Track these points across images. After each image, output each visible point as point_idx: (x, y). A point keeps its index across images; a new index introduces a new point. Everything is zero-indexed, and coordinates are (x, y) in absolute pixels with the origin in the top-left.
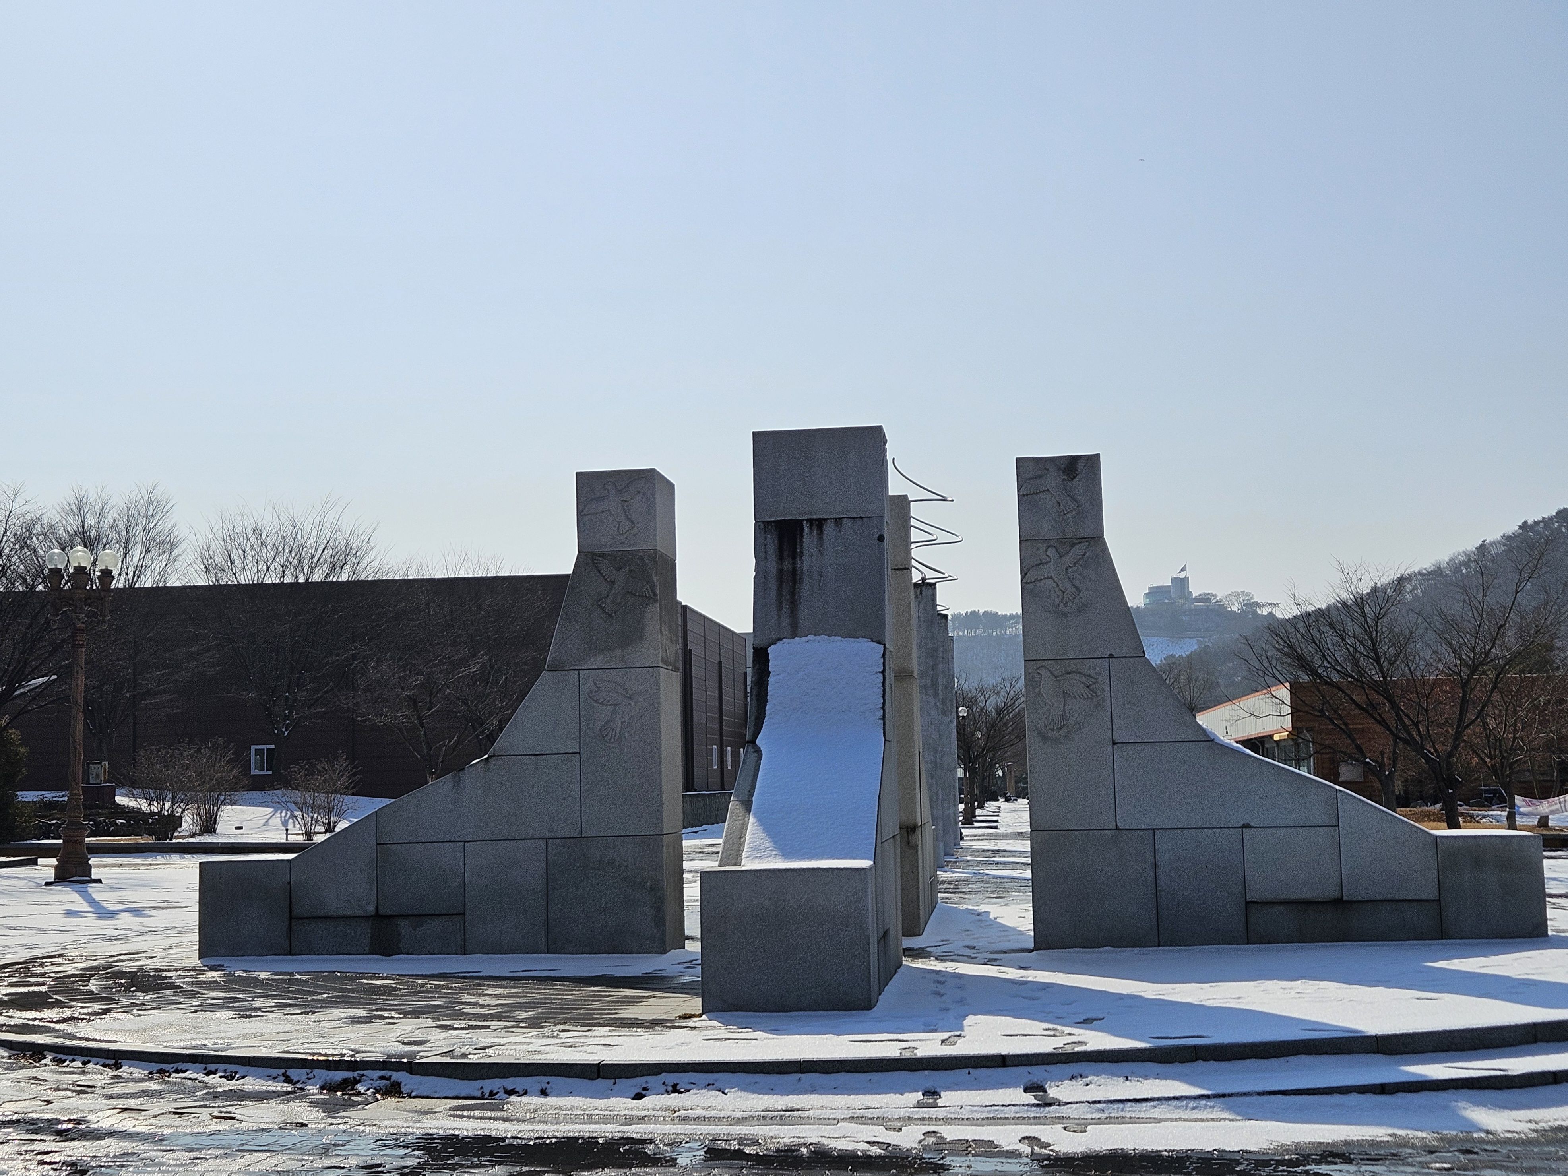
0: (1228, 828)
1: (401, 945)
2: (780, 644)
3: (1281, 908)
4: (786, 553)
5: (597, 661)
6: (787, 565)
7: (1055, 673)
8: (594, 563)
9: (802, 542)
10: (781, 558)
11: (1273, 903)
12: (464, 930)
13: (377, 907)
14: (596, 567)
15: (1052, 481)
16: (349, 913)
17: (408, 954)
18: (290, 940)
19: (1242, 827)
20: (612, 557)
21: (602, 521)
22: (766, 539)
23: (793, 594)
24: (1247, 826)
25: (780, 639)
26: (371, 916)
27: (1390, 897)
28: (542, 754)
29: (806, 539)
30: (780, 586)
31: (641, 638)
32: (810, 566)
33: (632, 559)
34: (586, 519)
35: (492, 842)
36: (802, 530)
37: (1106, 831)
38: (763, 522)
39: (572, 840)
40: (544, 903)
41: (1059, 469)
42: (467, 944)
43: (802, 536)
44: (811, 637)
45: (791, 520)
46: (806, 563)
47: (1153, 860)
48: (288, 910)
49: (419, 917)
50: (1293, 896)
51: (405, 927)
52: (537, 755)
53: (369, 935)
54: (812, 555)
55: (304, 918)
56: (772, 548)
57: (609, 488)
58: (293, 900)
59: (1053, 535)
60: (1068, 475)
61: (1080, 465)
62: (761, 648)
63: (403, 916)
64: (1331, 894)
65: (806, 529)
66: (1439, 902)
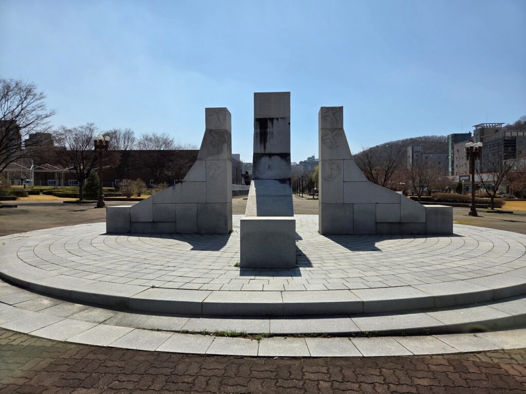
0: (372, 204)
5: (211, 158)
6: (263, 131)
7: (329, 164)
8: (210, 133)
10: (261, 128)
11: (383, 223)
12: (176, 226)
13: (153, 220)
15: (330, 113)
16: (146, 221)
18: (130, 228)
19: (376, 203)
20: (215, 131)
21: (212, 121)
22: (257, 123)
23: (265, 138)
27: (413, 222)
28: (196, 182)
29: (268, 124)
30: (261, 136)
31: (222, 152)
33: (220, 131)
35: (183, 204)
36: (267, 121)
37: (341, 204)
38: (257, 118)
39: (204, 204)
40: (196, 220)
41: (332, 110)
45: (264, 118)
46: (268, 130)
47: (353, 211)
49: (164, 222)
50: (388, 221)
51: (160, 225)
53: (151, 227)
54: (270, 128)
55: (134, 222)
56: (259, 126)
57: (214, 112)
58: (131, 218)
59: (330, 127)
63: (160, 222)
64: (398, 221)
65: (269, 121)
66: (426, 223)
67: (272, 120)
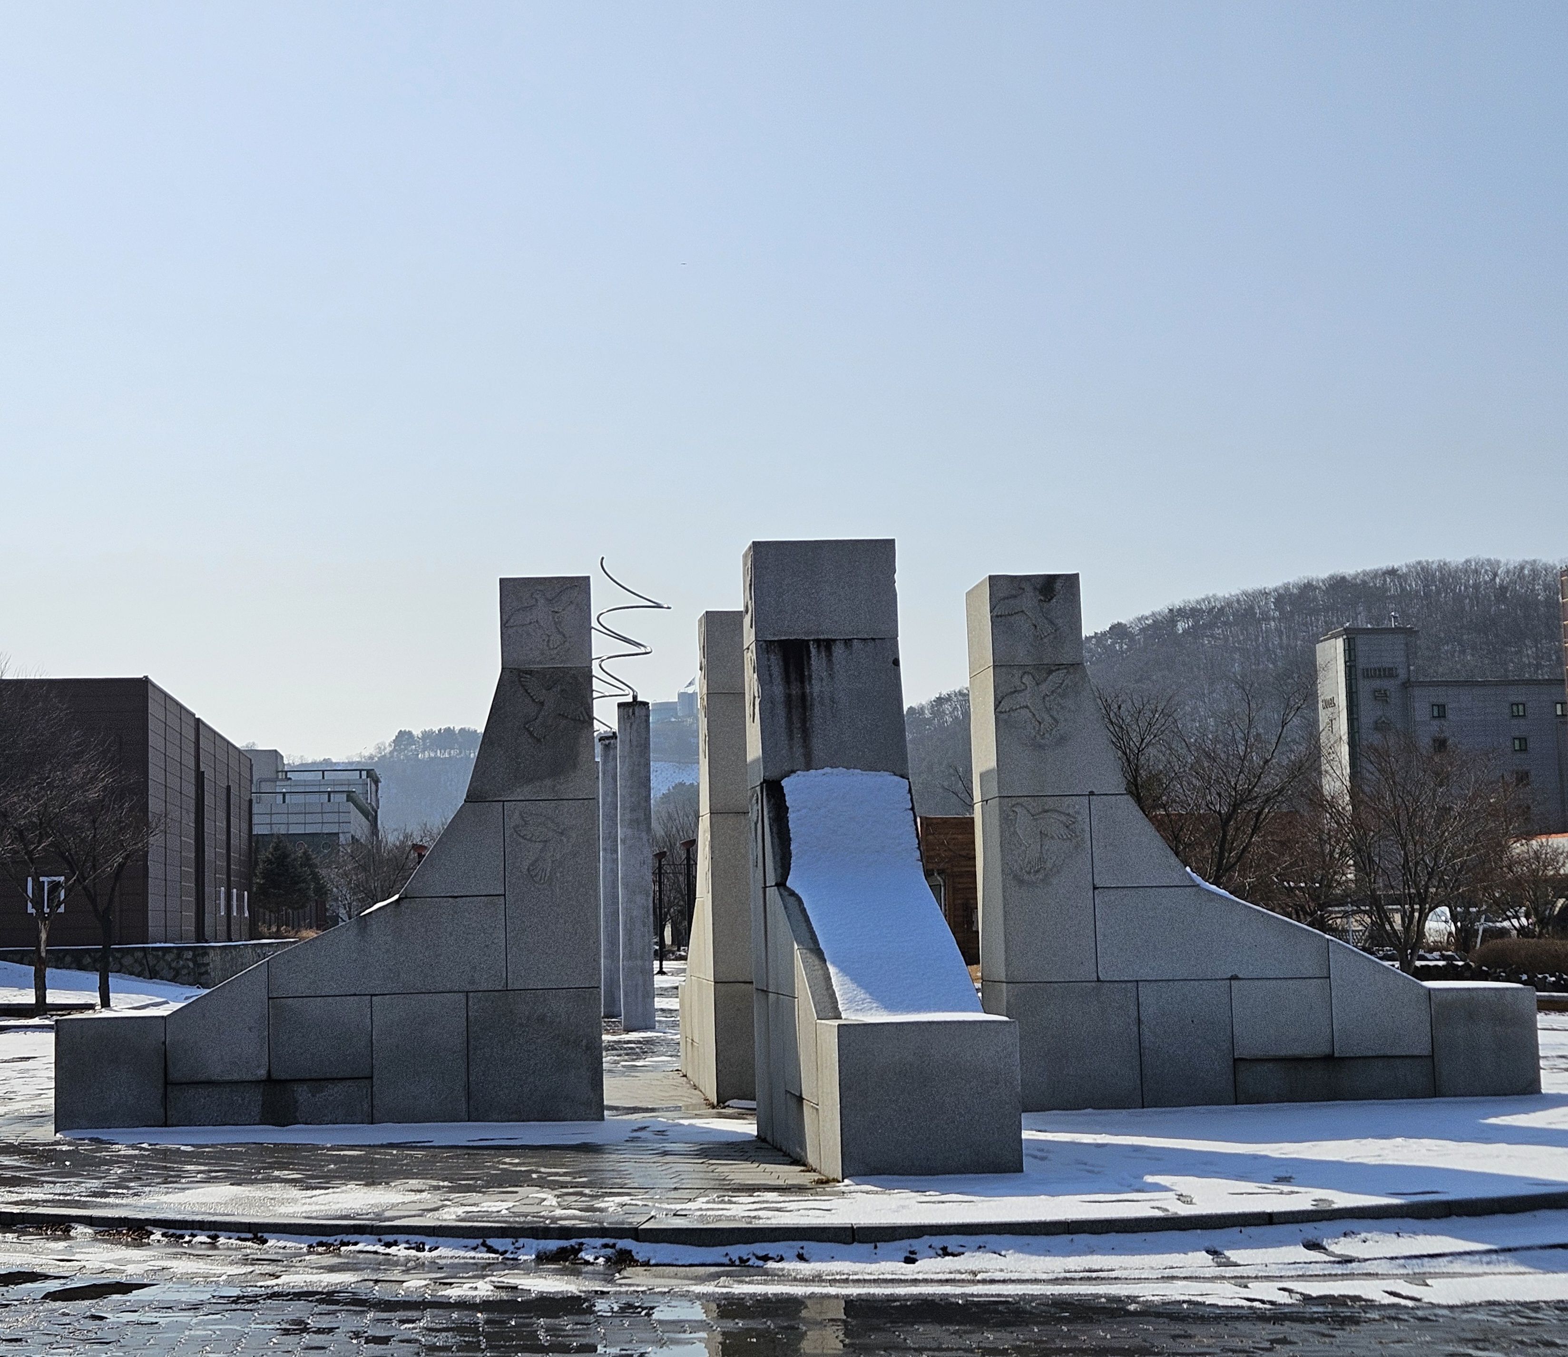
0: (1216, 980)
1: (298, 1114)
2: (793, 776)
3: (1271, 1065)
4: (793, 676)
5: (525, 791)
6: (795, 691)
7: (1032, 811)
8: (520, 681)
9: (809, 664)
10: (787, 681)
11: (1262, 1060)
12: (372, 1095)
13: (269, 1071)
14: (523, 686)
15: (1029, 600)
16: (236, 1077)
17: (306, 1124)
18: (166, 1109)
19: (1230, 979)
20: (542, 673)
21: (528, 634)
22: (769, 660)
23: (804, 720)
24: (1235, 978)
25: (793, 772)
26: (263, 1081)
27: (1381, 1053)
28: (462, 897)
29: (814, 662)
30: (789, 713)
31: (574, 766)
32: (821, 691)
33: (563, 677)
34: (511, 631)
35: (403, 996)
36: (809, 652)
37: (1087, 984)
38: (765, 641)
39: (497, 994)
40: (464, 1066)
41: (1035, 589)
42: (374, 1111)
43: (809, 658)
44: (828, 770)
45: (796, 639)
46: (816, 688)
47: (1136, 1014)
48: (162, 1075)
49: (318, 1082)
50: (1283, 1053)
51: (302, 1093)
52: (456, 897)
53: (260, 1103)
54: (822, 680)
55: (181, 1084)
56: (777, 670)
57: (537, 597)
58: (169, 1063)
59: (1028, 661)
60: (1045, 596)
61: (1058, 585)
62: (773, 781)
63: (299, 1080)
64: (1323, 1049)
65: (813, 651)
66: (1432, 1057)
67: (827, 645)
